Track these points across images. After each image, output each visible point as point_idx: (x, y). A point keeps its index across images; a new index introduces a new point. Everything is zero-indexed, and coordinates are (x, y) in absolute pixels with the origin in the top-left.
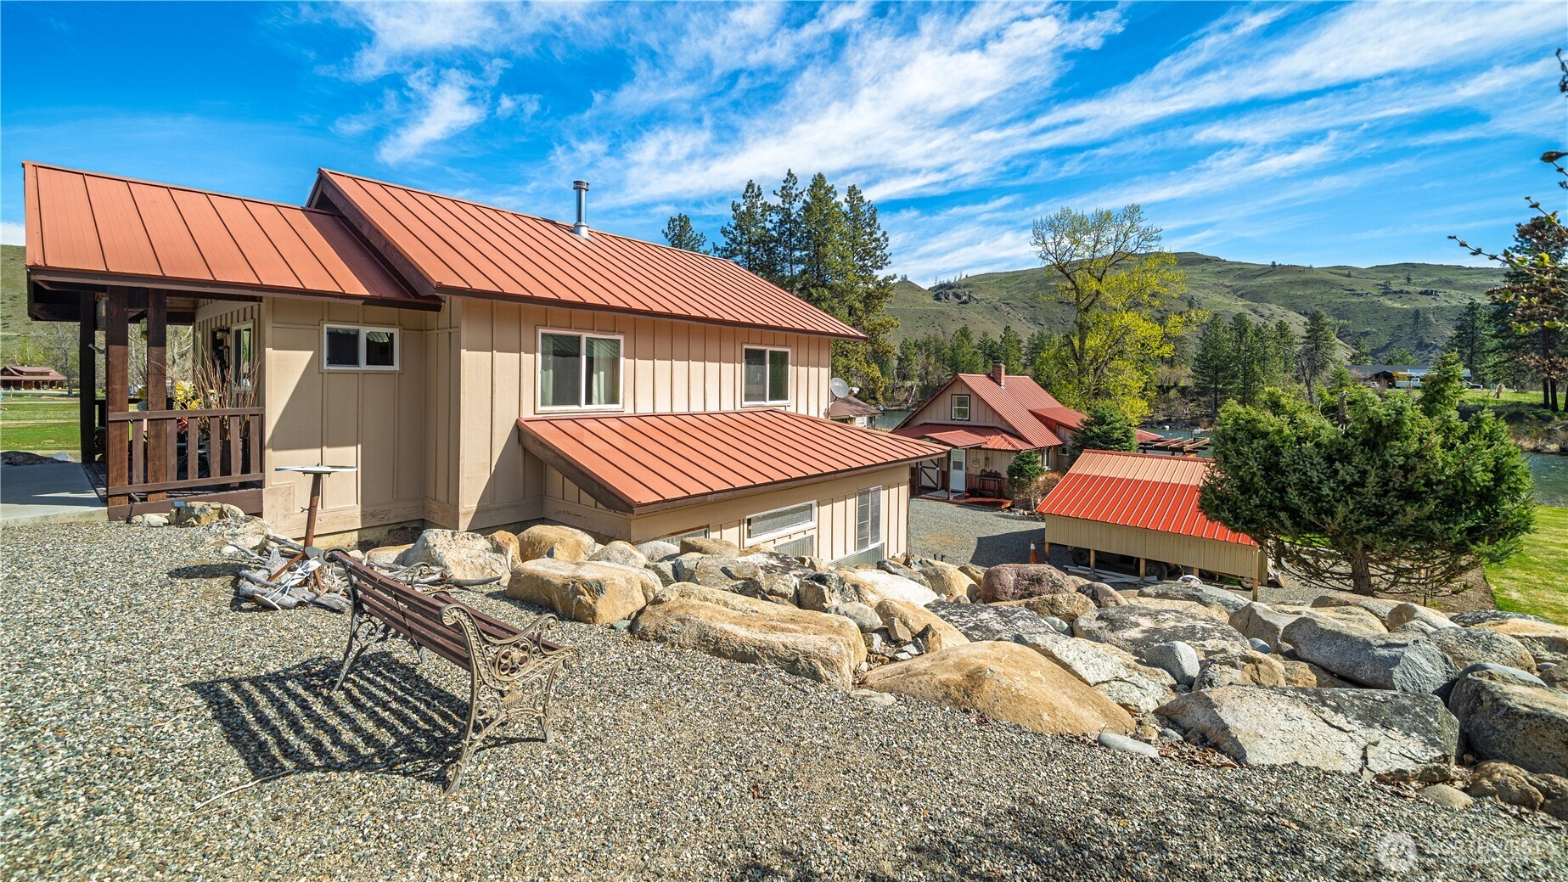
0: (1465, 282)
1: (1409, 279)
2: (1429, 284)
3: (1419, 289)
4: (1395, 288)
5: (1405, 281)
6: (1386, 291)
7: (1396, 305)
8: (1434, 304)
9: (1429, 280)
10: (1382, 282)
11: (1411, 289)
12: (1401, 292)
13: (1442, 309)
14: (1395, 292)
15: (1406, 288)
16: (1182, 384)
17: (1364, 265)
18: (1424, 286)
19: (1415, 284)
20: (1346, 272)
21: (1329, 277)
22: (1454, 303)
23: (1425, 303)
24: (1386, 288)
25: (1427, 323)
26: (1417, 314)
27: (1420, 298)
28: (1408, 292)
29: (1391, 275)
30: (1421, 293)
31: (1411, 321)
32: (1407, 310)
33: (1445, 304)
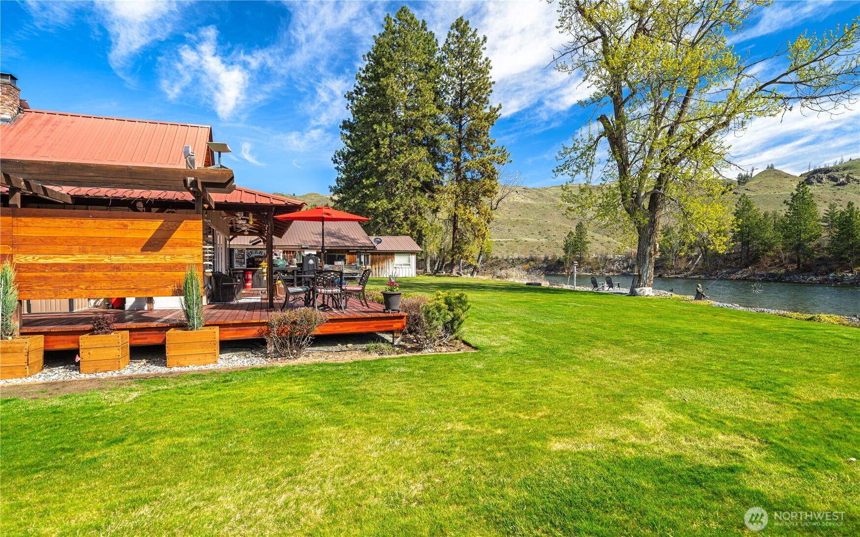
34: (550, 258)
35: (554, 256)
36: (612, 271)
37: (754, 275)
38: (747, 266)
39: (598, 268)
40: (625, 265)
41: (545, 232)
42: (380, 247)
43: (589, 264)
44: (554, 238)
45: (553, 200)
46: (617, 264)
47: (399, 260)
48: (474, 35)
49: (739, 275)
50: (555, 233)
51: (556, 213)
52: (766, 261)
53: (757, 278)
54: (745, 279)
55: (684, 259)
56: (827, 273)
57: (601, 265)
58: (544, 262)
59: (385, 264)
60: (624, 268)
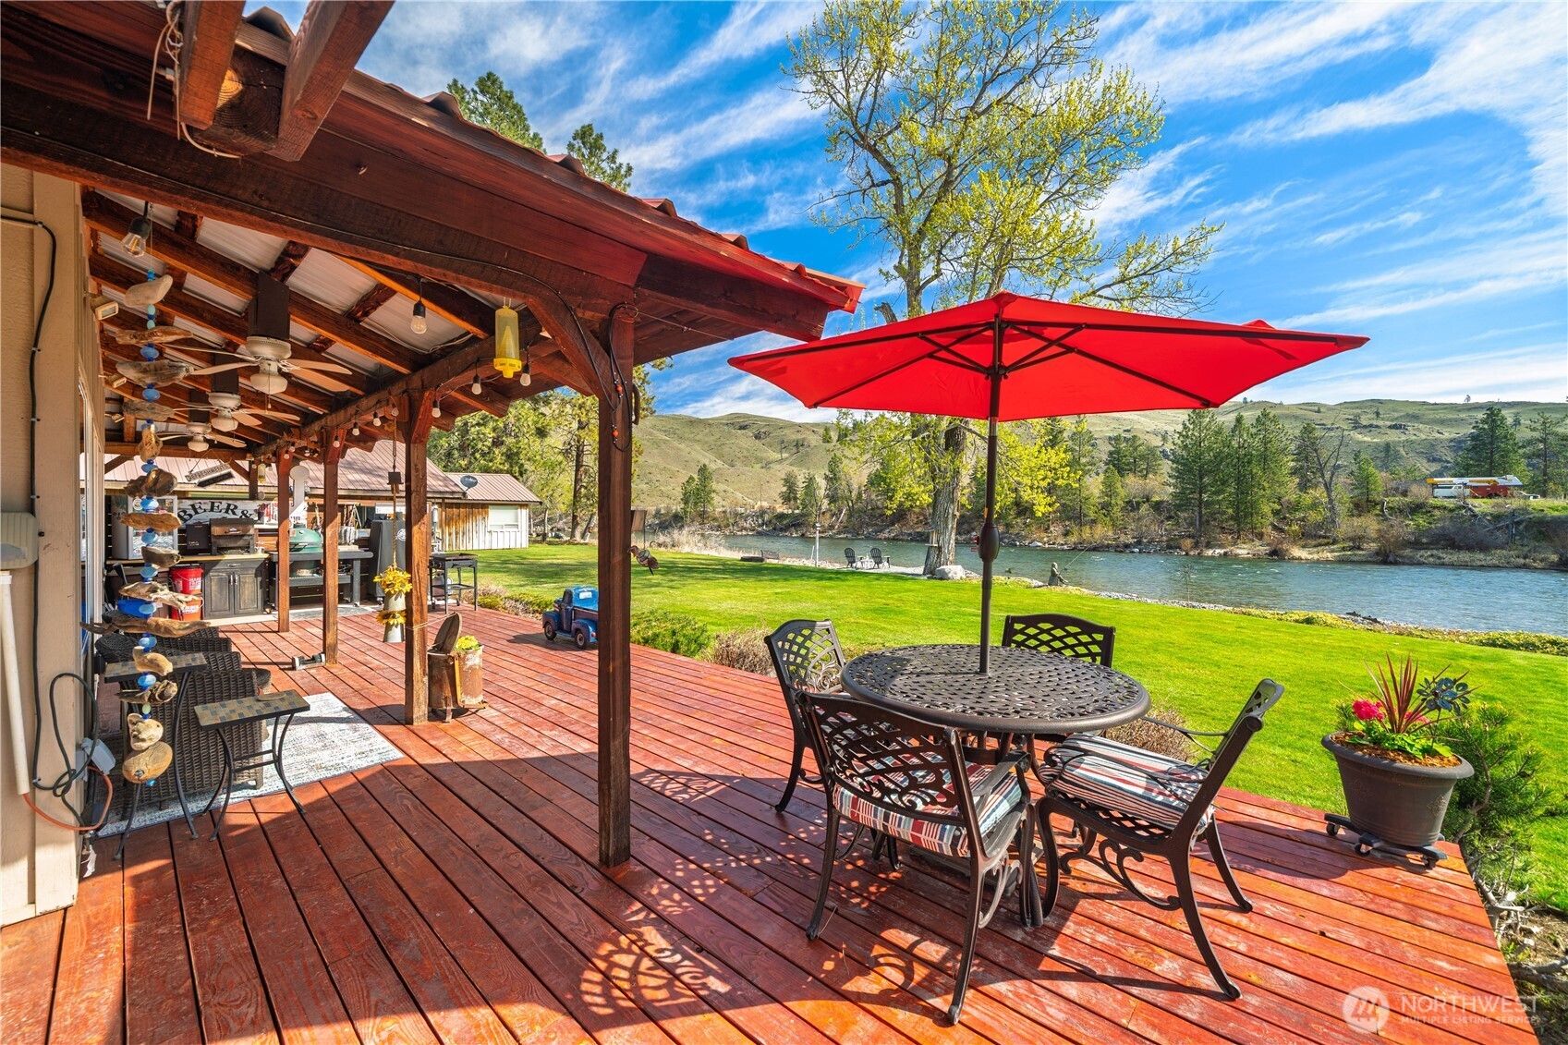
0: (1432, 417)
1: (1378, 414)
2: (1396, 419)
3: (1389, 423)
4: (1364, 423)
5: (1374, 416)
6: (1356, 425)
7: (1366, 439)
8: (1403, 438)
9: (1396, 415)
10: (1351, 417)
11: (1380, 423)
12: (1371, 426)
13: (1412, 442)
14: (1365, 427)
15: (1375, 423)
16: (1156, 498)
17: (1332, 402)
18: (1392, 421)
19: (1383, 419)
20: (1316, 408)
21: (1299, 412)
22: (1423, 437)
23: (1394, 436)
24: (1356, 422)
25: (1397, 457)
26: (1387, 447)
27: (1389, 431)
28: (1377, 426)
29: (1359, 411)
30: (1390, 427)
31: (1383, 455)
32: (1377, 443)
33: (1414, 437)
34: (663, 512)
35: (668, 508)
36: (745, 529)
37: (902, 534)
38: (893, 525)
39: (728, 525)
40: (760, 521)
41: (645, 475)
42: (473, 494)
43: (715, 519)
44: (657, 484)
45: (651, 434)
46: (750, 520)
47: (495, 516)
48: (612, 158)
49: (885, 534)
50: (659, 477)
51: (656, 451)
52: (912, 518)
53: (906, 537)
54: (894, 539)
55: (828, 515)
56: (969, 532)
57: (731, 521)
58: (655, 516)
59: (469, 525)
60: (759, 526)
